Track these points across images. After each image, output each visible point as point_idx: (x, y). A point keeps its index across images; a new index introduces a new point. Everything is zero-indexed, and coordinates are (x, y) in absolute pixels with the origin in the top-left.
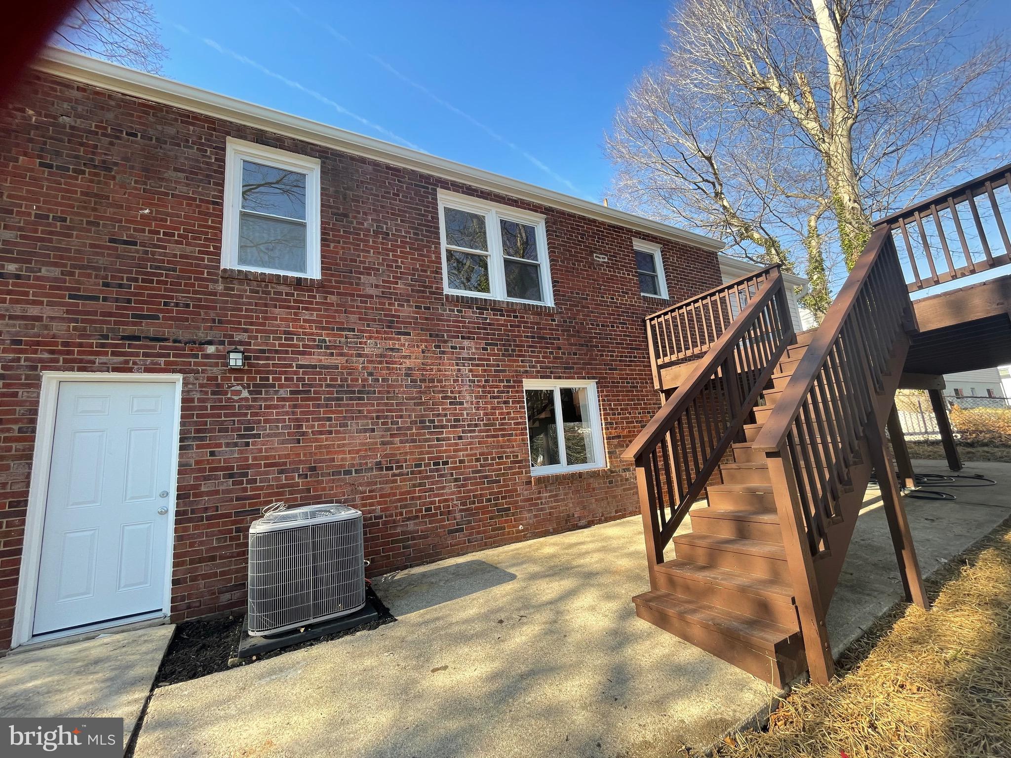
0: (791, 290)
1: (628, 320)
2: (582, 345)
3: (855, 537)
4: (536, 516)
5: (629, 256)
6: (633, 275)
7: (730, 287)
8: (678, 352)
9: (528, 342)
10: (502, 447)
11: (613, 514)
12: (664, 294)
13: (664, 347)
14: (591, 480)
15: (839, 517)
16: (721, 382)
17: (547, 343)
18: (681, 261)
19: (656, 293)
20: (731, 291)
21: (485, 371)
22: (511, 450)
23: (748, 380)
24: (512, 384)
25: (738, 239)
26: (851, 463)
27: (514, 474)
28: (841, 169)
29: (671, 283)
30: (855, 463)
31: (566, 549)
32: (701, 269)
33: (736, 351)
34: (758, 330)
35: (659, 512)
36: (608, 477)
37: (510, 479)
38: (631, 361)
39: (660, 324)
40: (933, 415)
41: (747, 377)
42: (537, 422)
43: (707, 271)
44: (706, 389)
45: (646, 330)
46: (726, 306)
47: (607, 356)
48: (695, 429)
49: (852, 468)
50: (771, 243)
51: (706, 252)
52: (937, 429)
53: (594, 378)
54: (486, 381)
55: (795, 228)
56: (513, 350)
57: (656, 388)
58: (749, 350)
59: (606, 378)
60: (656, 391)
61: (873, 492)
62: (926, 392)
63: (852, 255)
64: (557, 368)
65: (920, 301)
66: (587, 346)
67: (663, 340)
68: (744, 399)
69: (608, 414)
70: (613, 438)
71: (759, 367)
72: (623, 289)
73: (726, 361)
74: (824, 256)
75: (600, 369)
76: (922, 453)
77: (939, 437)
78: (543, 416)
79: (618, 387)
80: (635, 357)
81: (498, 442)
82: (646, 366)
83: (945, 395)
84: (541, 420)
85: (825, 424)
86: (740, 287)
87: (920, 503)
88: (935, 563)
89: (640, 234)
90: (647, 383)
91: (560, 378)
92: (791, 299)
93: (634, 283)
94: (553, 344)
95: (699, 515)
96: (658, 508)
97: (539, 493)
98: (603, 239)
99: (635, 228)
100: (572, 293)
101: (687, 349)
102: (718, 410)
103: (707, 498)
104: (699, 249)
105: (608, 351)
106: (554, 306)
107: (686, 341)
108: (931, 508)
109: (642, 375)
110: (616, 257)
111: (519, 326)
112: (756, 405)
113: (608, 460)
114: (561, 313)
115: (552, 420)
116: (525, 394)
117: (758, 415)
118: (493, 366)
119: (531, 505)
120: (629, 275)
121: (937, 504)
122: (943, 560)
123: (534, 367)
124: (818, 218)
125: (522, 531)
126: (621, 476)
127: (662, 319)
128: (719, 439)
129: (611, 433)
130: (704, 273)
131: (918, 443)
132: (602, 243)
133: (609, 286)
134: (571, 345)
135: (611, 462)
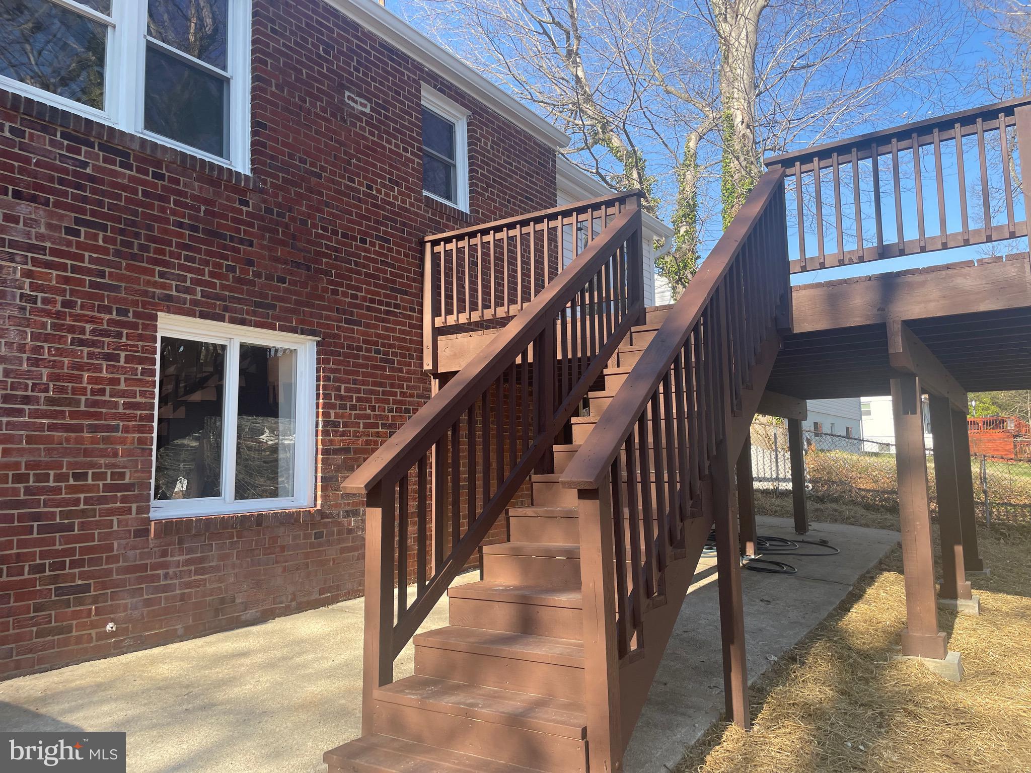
0: (649, 241)
1: (392, 235)
2: (298, 265)
3: (678, 628)
4: (148, 603)
5: (411, 115)
6: (413, 153)
7: (566, 214)
8: (471, 310)
9: (181, 235)
10: (86, 453)
11: (315, 596)
12: (463, 204)
13: (449, 297)
14: (281, 531)
15: (663, 597)
16: (531, 372)
17: (225, 247)
18: (498, 151)
19: (448, 198)
20: (566, 221)
21: (67, 280)
22: (108, 460)
23: (570, 374)
24: (131, 318)
25: (590, 141)
26: (689, 513)
27: (111, 512)
28: (739, 71)
29: (477, 186)
30: (693, 515)
31: (205, 667)
32: (526, 173)
33: (559, 322)
34: (596, 293)
35: (396, 591)
36: (314, 525)
37: (98, 525)
38: (388, 313)
39: (448, 253)
40: (788, 455)
41: (570, 368)
42: (183, 409)
43: (537, 179)
44: (506, 381)
45: (422, 260)
46: (556, 247)
47: (345, 294)
48: (479, 450)
49: (687, 522)
50: (635, 161)
51: (539, 146)
52: (789, 476)
53: (312, 333)
54: (66, 304)
55: (669, 145)
56: (143, 248)
57: (426, 368)
58: (579, 324)
59: (337, 337)
60: (426, 374)
61: (708, 560)
62: (786, 421)
63: (732, 206)
64: (239, 301)
65: (800, 288)
66: (308, 268)
67: (449, 283)
68: (560, 403)
69: (333, 406)
70: (337, 452)
71: (589, 354)
72: (391, 174)
73: (542, 335)
74: (699, 200)
75: (328, 318)
76: (768, 507)
77: (790, 486)
78: (197, 397)
79: (357, 357)
80: (397, 306)
81: (79, 441)
82: (411, 326)
83: (804, 428)
84: (191, 406)
85: (664, 452)
86: (582, 217)
87: (758, 576)
88: (764, 662)
89: (436, 80)
90: (411, 357)
91: (243, 322)
92: (648, 255)
93: (413, 169)
94: (237, 251)
95: (463, 595)
96: (396, 585)
97: (164, 554)
98: (367, 67)
99: (428, 66)
100: (291, 156)
101: (486, 306)
102: (518, 418)
103: (481, 567)
104: (530, 138)
105: (350, 287)
106: (248, 173)
107: (486, 293)
108: (770, 584)
109: (405, 340)
110: (387, 110)
111: (163, 199)
112: (576, 414)
113: (319, 493)
114: (261, 191)
115: (216, 408)
116: (158, 345)
117: (576, 430)
118: (89, 272)
119: (141, 580)
120: (405, 150)
121: (775, 579)
122: (774, 658)
123: (187, 291)
124: (701, 138)
125: (113, 634)
126: (340, 524)
127: (451, 246)
128: (514, 464)
129: (331, 442)
130: (531, 182)
131: (766, 492)
132: (364, 74)
133: (366, 162)
134: (276, 260)
135: (325, 498)
